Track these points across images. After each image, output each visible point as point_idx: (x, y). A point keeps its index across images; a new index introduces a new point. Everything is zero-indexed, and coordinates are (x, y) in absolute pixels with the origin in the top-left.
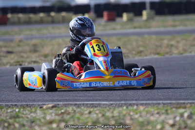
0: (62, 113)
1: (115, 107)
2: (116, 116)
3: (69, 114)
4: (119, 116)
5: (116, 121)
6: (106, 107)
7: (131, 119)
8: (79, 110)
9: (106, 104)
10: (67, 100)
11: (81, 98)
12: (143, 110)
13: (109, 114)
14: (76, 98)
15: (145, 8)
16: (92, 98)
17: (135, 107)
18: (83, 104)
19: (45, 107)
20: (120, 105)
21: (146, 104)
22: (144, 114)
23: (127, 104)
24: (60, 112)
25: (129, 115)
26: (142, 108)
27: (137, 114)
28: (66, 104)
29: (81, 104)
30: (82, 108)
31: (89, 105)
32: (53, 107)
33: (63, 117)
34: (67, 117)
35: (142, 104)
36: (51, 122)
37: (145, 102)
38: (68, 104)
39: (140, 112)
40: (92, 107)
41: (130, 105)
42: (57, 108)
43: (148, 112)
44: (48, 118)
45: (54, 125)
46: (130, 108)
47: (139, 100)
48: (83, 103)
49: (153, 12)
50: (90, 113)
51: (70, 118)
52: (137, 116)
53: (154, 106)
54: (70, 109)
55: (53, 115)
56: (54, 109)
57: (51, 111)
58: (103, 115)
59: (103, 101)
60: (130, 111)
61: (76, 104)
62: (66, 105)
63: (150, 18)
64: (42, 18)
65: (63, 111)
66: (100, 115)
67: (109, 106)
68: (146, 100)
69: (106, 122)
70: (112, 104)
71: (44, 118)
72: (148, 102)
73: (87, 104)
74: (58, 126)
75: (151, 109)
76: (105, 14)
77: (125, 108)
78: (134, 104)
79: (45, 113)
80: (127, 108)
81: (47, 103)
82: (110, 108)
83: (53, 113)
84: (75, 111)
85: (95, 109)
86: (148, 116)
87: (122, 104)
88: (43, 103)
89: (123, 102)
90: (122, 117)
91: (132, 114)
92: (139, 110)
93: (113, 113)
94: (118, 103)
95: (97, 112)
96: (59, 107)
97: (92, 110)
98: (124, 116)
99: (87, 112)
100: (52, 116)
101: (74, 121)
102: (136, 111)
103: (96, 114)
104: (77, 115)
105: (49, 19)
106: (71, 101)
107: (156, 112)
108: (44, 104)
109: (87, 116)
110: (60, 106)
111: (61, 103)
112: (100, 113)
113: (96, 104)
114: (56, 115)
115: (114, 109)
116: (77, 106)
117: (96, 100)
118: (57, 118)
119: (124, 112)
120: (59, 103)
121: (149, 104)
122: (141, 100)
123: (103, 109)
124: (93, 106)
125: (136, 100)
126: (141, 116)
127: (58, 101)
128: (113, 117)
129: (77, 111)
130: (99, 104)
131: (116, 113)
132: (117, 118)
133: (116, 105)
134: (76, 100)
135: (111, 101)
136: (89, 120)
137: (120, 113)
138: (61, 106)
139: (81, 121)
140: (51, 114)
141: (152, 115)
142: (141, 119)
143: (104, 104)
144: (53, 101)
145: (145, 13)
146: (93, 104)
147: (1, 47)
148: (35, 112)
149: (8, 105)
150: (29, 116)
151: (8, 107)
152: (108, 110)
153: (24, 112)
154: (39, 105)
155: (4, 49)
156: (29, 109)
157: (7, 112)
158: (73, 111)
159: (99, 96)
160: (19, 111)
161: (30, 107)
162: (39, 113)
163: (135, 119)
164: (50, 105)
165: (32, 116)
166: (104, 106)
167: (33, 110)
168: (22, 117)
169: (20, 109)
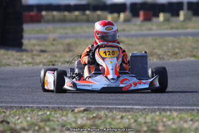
0: (94, 117)
1: (148, 112)
2: (149, 122)
3: (100, 118)
4: (152, 122)
5: (148, 127)
6: (138, 112)
7: (164, 126)
8: (111, 114)
9: (139, 109)
10: (99, 104)
11: (114, 102)
12: (177, 116)
13: (141, 120)
14: (109, 101)
15: (182, 9)
16: (124, 102)
17: (168, 113)
18: (116, 108)
19: (76, 110)
20: (154, 110)
21: (180, 110)
22: (177, 120)
23: (161, 109)
24: (91, 116)
25: (162, 121)
26: (175, 114)
27: (169, 120)
28: (98, 108)
29: (113, 108)
30: (114, 112)
31: (121, 110)
32: (85, 110)
33: (94, 122)
34: (98, 122)
35: (176, 110)
37: (178, 108)
38: (100, 108)
39: (173, 119)
40: (124, 112)
41: (164, 110)
42: (88, 112)
43: (181, 119)
44: (79, 122)
46: (163, 113)
47: (173, 106)
48: (115, 106)
49: (190, 13)
50: (122, 118)
51: (102, 122)
52: (170, 123)
53: (187, 112)
54: (102, 113)
55: (85, 119)
56: (86, 113)
57: (82, 115)
58: (135, 121)
59: (136, 105)
60: (163, 117)
61: (108, 108)
62: (98, 109)
63: (187, 19)
64: (77, 16)
65: (94, 115)
66: (132, 121)
67: (141, 110)
68: (180, 106)
69: (138, 128)
70: (145, 109)
71: (75, 122)
72: (182, 108)
73: (120, 108)
75: (185, 115)
76: (142, 13)
77: (158, 113)
78: (167, 109)
79: (76, 117)
80: (160, 113)
81: (79, 106)
82: (143, 113)
83: (84, 117)
84: (107, 115)
85: (128, 114)
86: (182, 122)
87: (155, 109)
88: (75, 106)
89: (156, 107)
90: (154, 123)
91: (165, 120)
92: (172, 117)
93: (145, 118)
94: (151, 107)
95: (130, 117)
96: (90, 111)
97: (124, 114)
98: (157, 122)
99: (119, 117)
100: (83, 120)
101: (105, 126)
102: (169, 118)
104: (109, 120)
105: (84, 17)
106: (103, 104)
107: (190, 118)
109: (119, 121)
110: (92, 109)
111: (93, 106)
112: (132, 118)
113: (129, 108)
114: (88, 119)
115: (147, 114)
116: (108, 110)
117: (129, 104)
118: (89, 122)
119: (157, 118)
120: (91, 106)
121: (183, 110)
122: (176, 106)
123: (136, 114)
124: (125, 110)
125: (170, 105)
126: (174, 123)
127: (90, 105)
128: (145, 123)
130: (132, 109)
131: (148, 119)
132: (150, 124)
133: (149, 109)
134: (108, 104)
135: (144, 105)
136: (121, 125)
137: (152, 119)
139: (112, 126)
140: (82, 118)
141: (186, 121)
142: (174, 126)
143: (137, 109)
144: (85, 104)
145: (182, 13)
146: (125, 108)
147: (34, 45)
148: (66, 116)
149: (39, 107)
150: (60, 120)
151: (40, 109)
152: (141, 116)
153: (56, 116)
154: (71, 108)
155: (38, 48)
156: (60, 112)
157: (38, 115)
158: (105, 116)
159: (132, 100)
160: (50, 114)
161: (62, 110)
162: (70, 117)
163: (168, 125)
164: (82, 109)
165: (63, 120)
166: (137, 111)
167: (65, 113)
168: (53, 121)
169: (51, 112)
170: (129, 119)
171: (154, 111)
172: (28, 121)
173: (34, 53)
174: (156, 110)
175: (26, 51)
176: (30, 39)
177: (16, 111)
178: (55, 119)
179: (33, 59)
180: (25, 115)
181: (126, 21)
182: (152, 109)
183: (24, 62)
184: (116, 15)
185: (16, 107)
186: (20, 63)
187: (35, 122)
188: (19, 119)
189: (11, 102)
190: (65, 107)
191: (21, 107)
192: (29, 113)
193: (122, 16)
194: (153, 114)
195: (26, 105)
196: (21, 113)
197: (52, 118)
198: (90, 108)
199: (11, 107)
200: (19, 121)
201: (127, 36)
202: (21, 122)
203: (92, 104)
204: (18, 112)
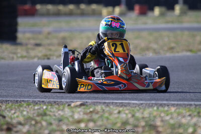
0: (91, 112)
1: (145, 107)
2: (146, 118)
3: (97, 113)
4: (149, 117)
5: (146, 122)
6: (136, 107)
7: (162, 121)
8: (108, 109)
9: (136, 104)
10: (95, 98)
12: (175, 111)
13: (138, 115)
14: (105, 96)
15: (177, 3)
17: (166, 108)
18: (113, 103)
19: (73, 105)
20: (151, 105)
21: (177, 105)
22: (175, 115)
23: (158, 104)
24: (88, 111)
25: (160, 116)
26: (173, 109)
27: (167, 115)
28: (95, 102)
29: (110, 103)
30: (111, 107)
31: (118, 104)
32: (82, 105)
33: (91, 116)
34: (95, 116)
35: (173, 105)
36: (79, 122)
37: (176, 103)
38: (97, 102)
39: (171, 114)
40: (121, 106)
41: (161, 105)
42: (85, 107)
43: (179, 114)
44: (76, 116)
45: (82, 125)
46: (161, 109)
47: (171, 101)
48: (112, 101)
49: (186, 7)
50: (119, 112)
51: (99, 117)
52: (168, 118)
53: (185, 107)
54: (99, 108)
55: (82, 113)
56: (83, 107)
57: (79, 109)
58: (133, 116)
59: (133, 100)
60: (161, 112)
61: (105, 103)
62: (94, 104)
64: (71, 10)
65: (91, 110)
66: (130, 116)
67: (139, 105)
68: (178, 101)
69: (136, 123)
70: (142, 104)
71: (72, 116)
72: (179, 103)
73: (116, 103)
74: (86, 126)
75: (182, 111)
76: (137, 7)
77: (155, 108)
78: (165, 104)
79: (73, 112)
80: (158, 108)
81: (75, 101)
82: (140, 108)
83: (81, 111)
84: (104, 110)
85: (125, 108)
86: (180, 118)
87: (152, 104)
88: (71, 100)
89: (154, 102)
90: (152, 118)
91: (162, 115)
92: (170, 112)
93: (143, 113)
94: (148, 102)
95: (127, 112)
96: (87, 106)
97: (121, 109)
98: (155, 117)
99: (116, 112)
100: (80, 115)
101: (102, 120)
102: (167, 113)
103: (126, 115)
104: (106, 115)
105: (79, 11)
106: (100, 99)
107: (188, 114)
108: (72, 102)
109: (116, 116)
110: (88, 103)
111: (90, 101)
112: (130, 113)
113: (126, 103)
114: (85, 113)
115: (144, 109)
116: (105, 105)
117: (126, 99)
118: (86, 117)
119: (155, 113)
120: (87, 101)
121: (180, 105)
122: (173, 101)
123: (133, 109)
124: (122, 105)
125: (167, 100)
126: (172, 118)
127: (86, 99)
128: (143, 118)
129: (105, 111)
130: (129, 103)
131: (146, 114)
132: (147, 119)
133: (146, 104)
134: (105, 99)
135: (142, 100)
136: (119, 120)
137: (150, 114)
138: (90, 104)
139: (109, 121)
140: (79, 112)
141: (184, 117)
142: (172, 122)
143: (133, 104)
144: (81, 98)
145: (177, 8)
146: (122, 103)
147: (29, 39)
148: (63, 110)
149: (35, 101)
150: (57, 114)
151: (36, 103)
152: (138, 110)
153: (52, 110)
154: (67, 102)
155: (32, 42)
156: (57, 106)
157: (34, 109)
158: (102, 111)
160: (46, 109)
161: (58, 104)
162: (67, 112)
163: (167, 121)
164: (78, 103)
165: (59, 114)
166: (134, 106)
167: (61, 107)
168: (50, 115)
169: (47, 106)
170: (126, 114)
171: (151, 106)
172: (24, 116)
173: (29, 46)
174: (154, 105)
175: (20, 44)
176: (24, 32)
177: (12, 105)
178: (51, 114)
179: (27, 52)
180: (21, 109)
182: (149, 104)
183: (19, 55)
185: (11, 101)
186: (15, 56)
187: (31, 116)
188: (15, 113)
189: (7, 96)
190: (61, 102)
191: (17, 101)
192: (26, 107)
193: (117, 10)
194: (151, 109)
195: (22, 100)
196: (16, 107)
197: (48, 113)
198: (87, 102)
199: (6, 101)
200: (15, 115)
202: (17, 117)
203: (89, 98)
204: (13, 107)
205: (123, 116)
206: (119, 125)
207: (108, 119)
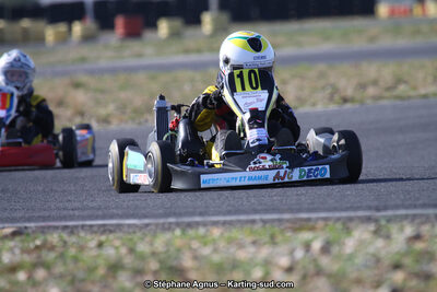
0: (37, 247)
1: (155, 232)
2: (161, 253)
3: (52, 248)
4: (167, 252)
5: (161, 262)
6: (134, 232)
7: (195, 258)
8: (73, 239)
9: (135, 226)
10: (44, 219)
11: (77, 213)
13: (143, 247)
14: (65, 212)
16: (100, 213)
17: (202, 231)
18: (83, 226)
20: (166, 226)
21: (225, 223)
22: (222, 244)
23: (183, 223)
24: (32, 246)
25: (190, 248)
26: (216, 232)
27: (205, 244)
28: (44, 227)
29: (76, 227)
30: (82, 234)
31: (95, 229)
32: (14, 234)
33: (39, 257)
35: (215, 224)
36: (13, 269)
37: (221, 218)
38: (49, 227)
39: (214, 242)
40: (103, 232)
41: (190, 225)
42: (23, 237)
43: (230, 242)
44: (6, 259)
45: (22, 276)
46: (191, 232)
47: (209, 215)
48: (81, 223)
49: (225, 17)
50: (100, 245)
51: (56, 258)
52: (206, 251)
53: (242, 226)
54: (54, 238)
55: (17, 251)
56: (18, 239)
57: (11, 244)
58: (132, 251)
59: (128, 217)
60: (192, 239)
61: (66, 227)
62: (43, 230)
65: (38, 243)
66: (123, 251)
67: (141, 228)
68: (224, 214)
69: (139, 264)
70: (147, 225)
72: (228, 218)
73: (91, 226)
74: (30, 278)
75: (237, 234)
76: (120, 22)
77: (178, 232)
78: (198, 223)
80: (183, 231)
82: (144, 234)
83: (15, 247)
84: (65, 242)
85: (111, 236)
86: (233, 249)
87: (170, 223)
89: (172, 220)
90: (172, 253)
91: (195, 245)
92: (210, 238)
93: (151, 244)
94: (161, 221)
95: (117, 243)
96: (28, 235)
97: (103, 238)
98: (179, 250)
99: (93, 244)
100: (14, 254)
101: (65, 264)
102: (204, 241)
103: (114, 249)
106: (54, 219)
107: (249, 239)
109: (94, 253)
110: (30, 231)
111: (32, 225)
112: (124, 245)
113: (111, 225)
114: (25, 251)
115: (155, 236)
117: (112, 217)
118: (27, 258)
119: (178, 243)
120: (27, 225)
121: (231, 223)
123: (130, 236)
124: (105, 230)
125: (201, 214)
126: (215, 250)
127: (25, 221)
128: (154, 254)
129: (69, 243)
130: (119, 225)
131: (159, 246)
132: (162, 256)
133: (157, 225)
134: (65, 218)
135: (145, 216)
136: (101, 262)
137: (168, 245)
138: (34, 232)
139: (81, 265)
140: (11, 250)
141: (241, 246)
142: (216, 258)
143: (129, 226)
144: (13, 220)
145: (207, 18)
146: (104, 225)
152: (141, 239)
158: (61, 244)
159: (117, 208)
163: (205, 257)
164: (8, 231)
166: (131, 230)
170: (117, 248)
171: (168, 228)
174: (173, 226)
181: (88, 38)
182: (163, 224)
184: (62, 27)
193: (77, 28)
194: (168, 236)
198: (26, 228)
201: (92, 72)
203: (29, 220)
205: (110, 252)
206: (101, 271)
207: (76, 260)
